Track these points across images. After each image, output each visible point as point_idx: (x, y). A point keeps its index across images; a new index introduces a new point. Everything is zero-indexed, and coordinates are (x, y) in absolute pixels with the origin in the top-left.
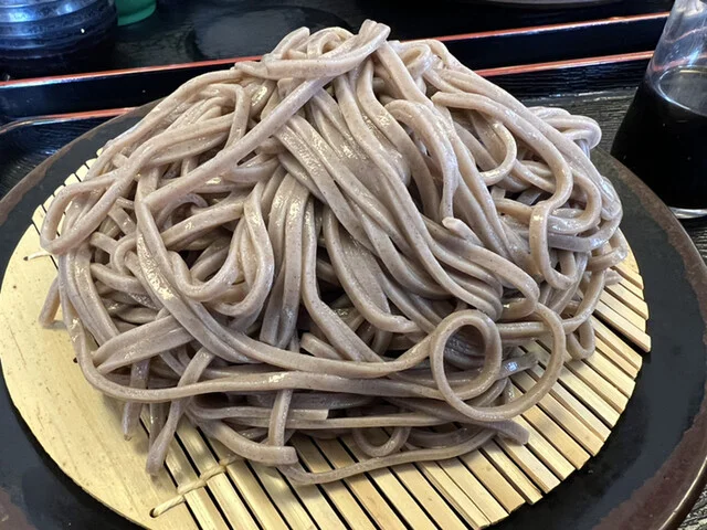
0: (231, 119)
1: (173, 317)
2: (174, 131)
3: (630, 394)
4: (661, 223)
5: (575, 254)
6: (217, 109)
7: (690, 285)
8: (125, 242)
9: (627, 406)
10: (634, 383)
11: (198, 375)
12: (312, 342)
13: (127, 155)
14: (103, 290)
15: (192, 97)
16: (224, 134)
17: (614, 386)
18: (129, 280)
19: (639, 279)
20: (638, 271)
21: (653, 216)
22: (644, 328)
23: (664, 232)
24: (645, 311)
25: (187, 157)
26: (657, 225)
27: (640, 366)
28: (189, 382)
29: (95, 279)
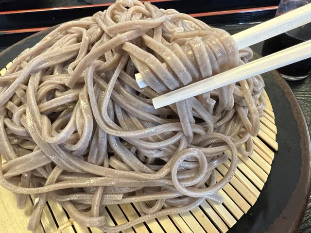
0: (80, 45)
1: (42, 151)
2: (50, 52)
3: (269, 173)
4: (282, 87)
5: (243, 107)
6: (75, 39)
7: (294, 118)
8: (21, 109)
9: (268, 179)
10: (271, 167)
11: (55, 180)
12: (115, 162)
13: (28, 62)
14: (9, 133)
15: (64, 32)
16: (76, 53)
17: (262, 169)
18: (21, 129)
19: (273, 114)
20: (272, 110)
21: (279, 84)
22: (275, 138)
23: (283, 92)
24: (276, 130)
25: (57, 64)
26: (280, 88)
27: (273, 158)
28: (51, 184)
29: (5, 127)
